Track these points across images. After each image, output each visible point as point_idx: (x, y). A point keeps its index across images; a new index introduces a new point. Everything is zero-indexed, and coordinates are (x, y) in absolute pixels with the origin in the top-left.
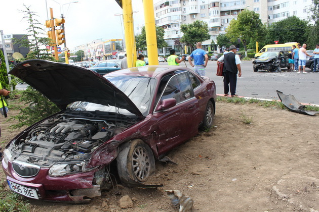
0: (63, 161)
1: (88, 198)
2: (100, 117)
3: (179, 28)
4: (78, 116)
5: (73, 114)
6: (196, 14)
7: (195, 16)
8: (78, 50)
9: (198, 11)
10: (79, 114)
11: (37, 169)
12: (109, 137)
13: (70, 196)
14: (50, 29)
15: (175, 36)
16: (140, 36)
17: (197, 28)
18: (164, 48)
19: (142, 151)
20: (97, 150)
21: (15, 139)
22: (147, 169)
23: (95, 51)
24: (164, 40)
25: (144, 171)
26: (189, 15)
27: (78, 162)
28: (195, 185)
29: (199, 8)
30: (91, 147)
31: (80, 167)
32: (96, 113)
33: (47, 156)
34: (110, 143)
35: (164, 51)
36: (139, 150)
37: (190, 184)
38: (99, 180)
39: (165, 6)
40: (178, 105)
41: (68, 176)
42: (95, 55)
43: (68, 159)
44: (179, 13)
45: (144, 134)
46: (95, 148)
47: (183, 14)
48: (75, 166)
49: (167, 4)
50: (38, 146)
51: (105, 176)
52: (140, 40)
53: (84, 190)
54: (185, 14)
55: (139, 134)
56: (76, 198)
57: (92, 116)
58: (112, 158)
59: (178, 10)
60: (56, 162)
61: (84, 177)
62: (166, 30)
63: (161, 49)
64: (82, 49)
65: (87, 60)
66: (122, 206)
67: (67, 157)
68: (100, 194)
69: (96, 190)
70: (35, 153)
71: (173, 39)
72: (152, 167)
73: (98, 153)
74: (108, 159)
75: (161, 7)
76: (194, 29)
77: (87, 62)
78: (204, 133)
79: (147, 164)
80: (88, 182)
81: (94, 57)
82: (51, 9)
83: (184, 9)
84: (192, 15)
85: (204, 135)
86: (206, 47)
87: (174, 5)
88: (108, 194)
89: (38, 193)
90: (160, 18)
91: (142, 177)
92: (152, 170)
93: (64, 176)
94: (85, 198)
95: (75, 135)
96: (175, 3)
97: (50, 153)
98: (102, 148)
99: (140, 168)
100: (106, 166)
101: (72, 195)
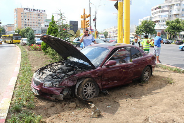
0: (50, 81)
1: (57, 99)
2: (77, 65)
3: (165, 23)
4: (68, 63)
5: (67, 62)
6: (178, 14)
7: (177, 15)
8: (105, 31)
9: (180, 12)
10: (69, 62)
11: (40, 82)
12: (74, 74)
13: (50, 97)
14: (83, 19)
15: (163, 28)
16: (140, 26)
17: (177, 23)
18: (154, 34)
19: (92, 85)
20: (66, 79)
21: (40, 69)
22: (92, 94)
23: (114, 32)
24: (154, 30)
25: (90, 95)
26: (173, 15)
27: (56, 82)
28: (111, 106)
29: (181, 10)
30: (64, 77)
31: (56, 85)
32: (76, 63)
33: (46, 78)
34: (73, 77)
35: (154, 36)
36: (89, 84)
37: (109, 106)
38: (65, 93)
39: (158, 8)
40: (116, 65)
41: (51, 88)
42: (114, 35)
43: (52, 80)
44: (167, 13)
45: (93, 76)
46: (65, 78)
47: (170, 14)
48: (54, 84)
49: (160, 7)
50: (45, 73)
51: (68, 92)
52: (140, 28)
53: (57, 96)
54: (171, 14)
55: (90, 75)
56: (52, 98)
57: (73, 64)
58: (73, 84)
59: (166, 12)
60: (48, 81)
61: (57, 90)
62: (157, 24)
63: (152, 35)
64: (107, 31)
65: (109, 37)
66: (70, 107)
67: (52, 79)
68: (63, 99)
69: (61, 97)
70: (43, 76)
71: (161, 29)
72: (96, 94)
73: (67, 80)
74: (71, 84)
75: (156, 9)
76: (174, 24)
77: (109, 38)
78: (140, 84)
79: (93, 92)
80: (58, 92)
81: (113, 36)
82: (84, 9)
83: (171, 11)
84: (175, 15)
85: (139, 85)
86: (183, 36)
87: (164, 8)
88: (68, 100)
89: (38, 92)
90: (154, 16)
91: (89, 98)
92: (96, 95)
93: (49, 87)
94: (56, 99)
95: (61, 71)
96: (165, 7)
97: (47, 76)
98: (69, 78)
99: (88, 92)
100: (69, 87)
101: (51, 97)
